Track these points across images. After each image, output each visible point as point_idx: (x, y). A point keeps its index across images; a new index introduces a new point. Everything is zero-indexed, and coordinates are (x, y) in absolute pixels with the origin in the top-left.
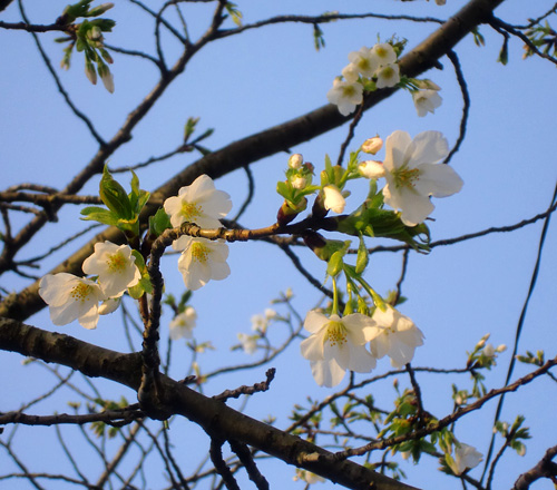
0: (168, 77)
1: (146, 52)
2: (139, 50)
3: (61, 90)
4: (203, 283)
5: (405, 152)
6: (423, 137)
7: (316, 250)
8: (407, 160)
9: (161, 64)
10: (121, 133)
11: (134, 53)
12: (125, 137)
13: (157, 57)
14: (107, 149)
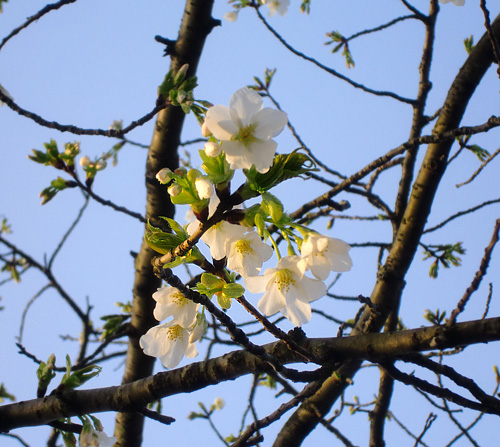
0: (430, 21)
1: (402, 15)
2: (396, 17)
3: (356, 85)
4: (259, 269)
5: (230, 118)
6: (235, 98)
7: (241, 223)
8: (239, 122)
9: (418, 15)
10: (421, 86)
11: (394, 22)
12: (426, 86)
13: (412, 13)
14: (419, 104)
